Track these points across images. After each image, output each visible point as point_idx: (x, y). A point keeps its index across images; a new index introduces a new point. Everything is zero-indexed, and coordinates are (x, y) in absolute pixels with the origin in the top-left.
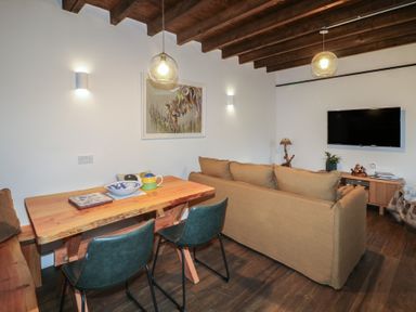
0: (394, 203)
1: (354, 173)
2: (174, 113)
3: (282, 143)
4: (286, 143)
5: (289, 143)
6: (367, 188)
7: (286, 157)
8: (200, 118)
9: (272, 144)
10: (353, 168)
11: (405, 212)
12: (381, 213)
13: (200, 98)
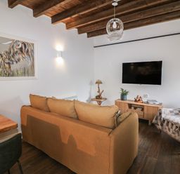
0: (156, 119)
1: (136, 101)
2: (7, 61)
3: (97, 83)
4: (99, 83)
5: (101, 83)
6: (143, 110)
7: (99, 92)
8: (33, 65)
9: (91, 83)
10: (136, 97)
11: (162, 125)
12: (150, 124)
13: (32, 51)
